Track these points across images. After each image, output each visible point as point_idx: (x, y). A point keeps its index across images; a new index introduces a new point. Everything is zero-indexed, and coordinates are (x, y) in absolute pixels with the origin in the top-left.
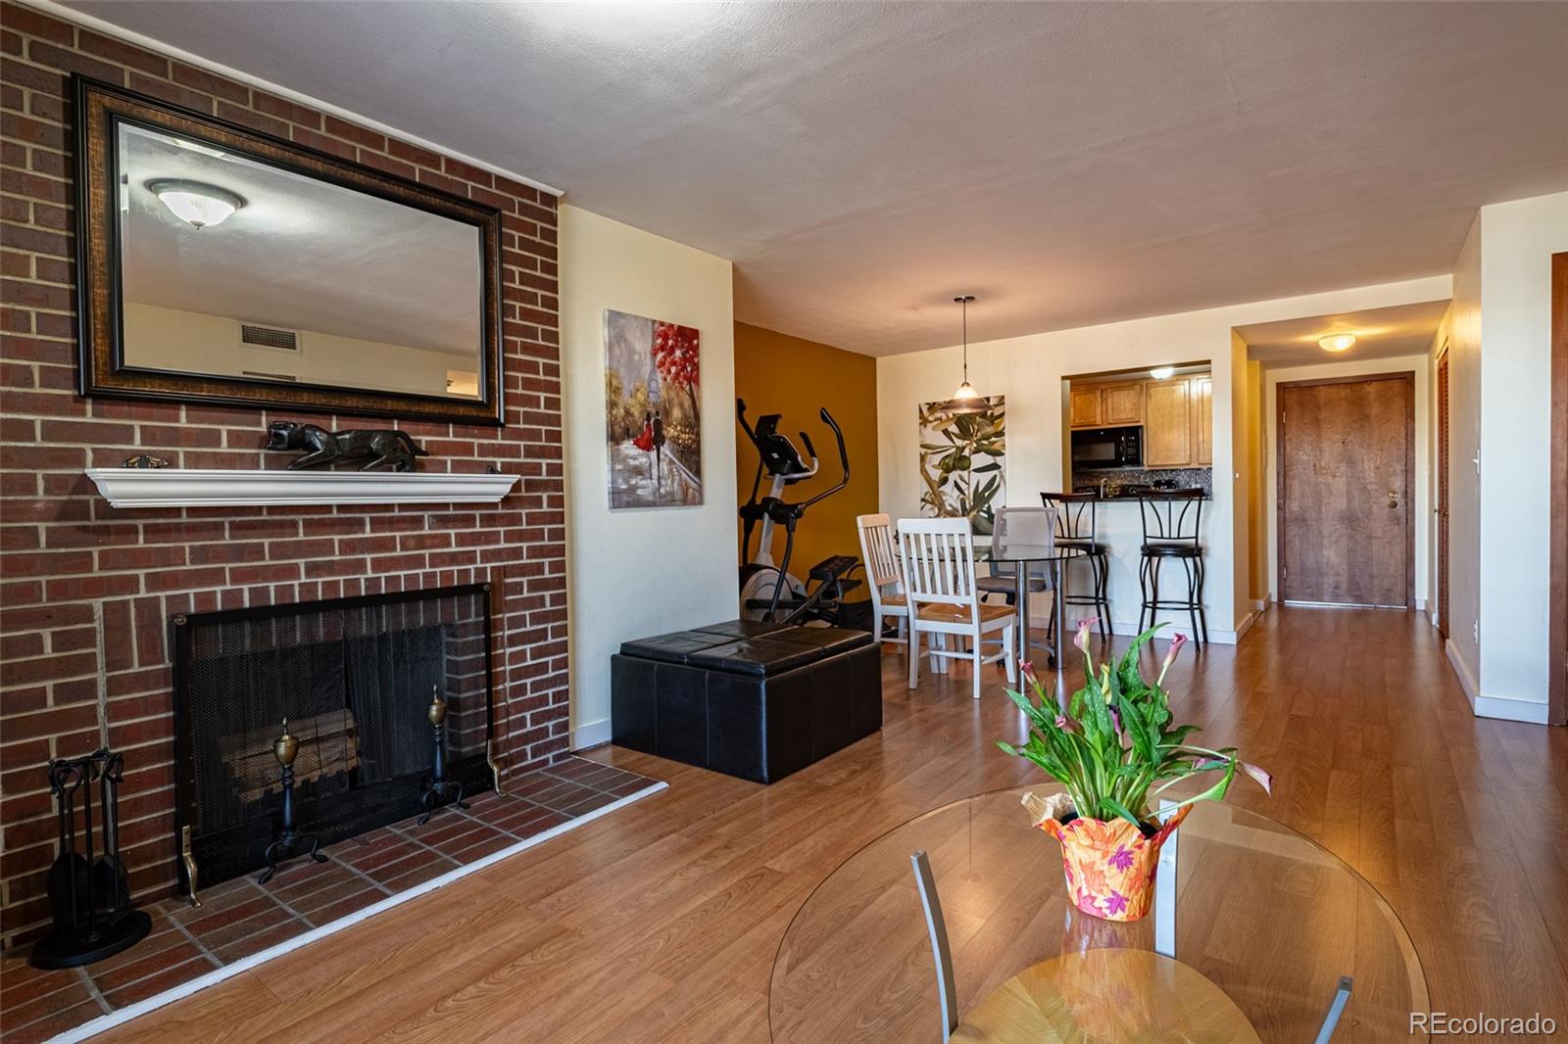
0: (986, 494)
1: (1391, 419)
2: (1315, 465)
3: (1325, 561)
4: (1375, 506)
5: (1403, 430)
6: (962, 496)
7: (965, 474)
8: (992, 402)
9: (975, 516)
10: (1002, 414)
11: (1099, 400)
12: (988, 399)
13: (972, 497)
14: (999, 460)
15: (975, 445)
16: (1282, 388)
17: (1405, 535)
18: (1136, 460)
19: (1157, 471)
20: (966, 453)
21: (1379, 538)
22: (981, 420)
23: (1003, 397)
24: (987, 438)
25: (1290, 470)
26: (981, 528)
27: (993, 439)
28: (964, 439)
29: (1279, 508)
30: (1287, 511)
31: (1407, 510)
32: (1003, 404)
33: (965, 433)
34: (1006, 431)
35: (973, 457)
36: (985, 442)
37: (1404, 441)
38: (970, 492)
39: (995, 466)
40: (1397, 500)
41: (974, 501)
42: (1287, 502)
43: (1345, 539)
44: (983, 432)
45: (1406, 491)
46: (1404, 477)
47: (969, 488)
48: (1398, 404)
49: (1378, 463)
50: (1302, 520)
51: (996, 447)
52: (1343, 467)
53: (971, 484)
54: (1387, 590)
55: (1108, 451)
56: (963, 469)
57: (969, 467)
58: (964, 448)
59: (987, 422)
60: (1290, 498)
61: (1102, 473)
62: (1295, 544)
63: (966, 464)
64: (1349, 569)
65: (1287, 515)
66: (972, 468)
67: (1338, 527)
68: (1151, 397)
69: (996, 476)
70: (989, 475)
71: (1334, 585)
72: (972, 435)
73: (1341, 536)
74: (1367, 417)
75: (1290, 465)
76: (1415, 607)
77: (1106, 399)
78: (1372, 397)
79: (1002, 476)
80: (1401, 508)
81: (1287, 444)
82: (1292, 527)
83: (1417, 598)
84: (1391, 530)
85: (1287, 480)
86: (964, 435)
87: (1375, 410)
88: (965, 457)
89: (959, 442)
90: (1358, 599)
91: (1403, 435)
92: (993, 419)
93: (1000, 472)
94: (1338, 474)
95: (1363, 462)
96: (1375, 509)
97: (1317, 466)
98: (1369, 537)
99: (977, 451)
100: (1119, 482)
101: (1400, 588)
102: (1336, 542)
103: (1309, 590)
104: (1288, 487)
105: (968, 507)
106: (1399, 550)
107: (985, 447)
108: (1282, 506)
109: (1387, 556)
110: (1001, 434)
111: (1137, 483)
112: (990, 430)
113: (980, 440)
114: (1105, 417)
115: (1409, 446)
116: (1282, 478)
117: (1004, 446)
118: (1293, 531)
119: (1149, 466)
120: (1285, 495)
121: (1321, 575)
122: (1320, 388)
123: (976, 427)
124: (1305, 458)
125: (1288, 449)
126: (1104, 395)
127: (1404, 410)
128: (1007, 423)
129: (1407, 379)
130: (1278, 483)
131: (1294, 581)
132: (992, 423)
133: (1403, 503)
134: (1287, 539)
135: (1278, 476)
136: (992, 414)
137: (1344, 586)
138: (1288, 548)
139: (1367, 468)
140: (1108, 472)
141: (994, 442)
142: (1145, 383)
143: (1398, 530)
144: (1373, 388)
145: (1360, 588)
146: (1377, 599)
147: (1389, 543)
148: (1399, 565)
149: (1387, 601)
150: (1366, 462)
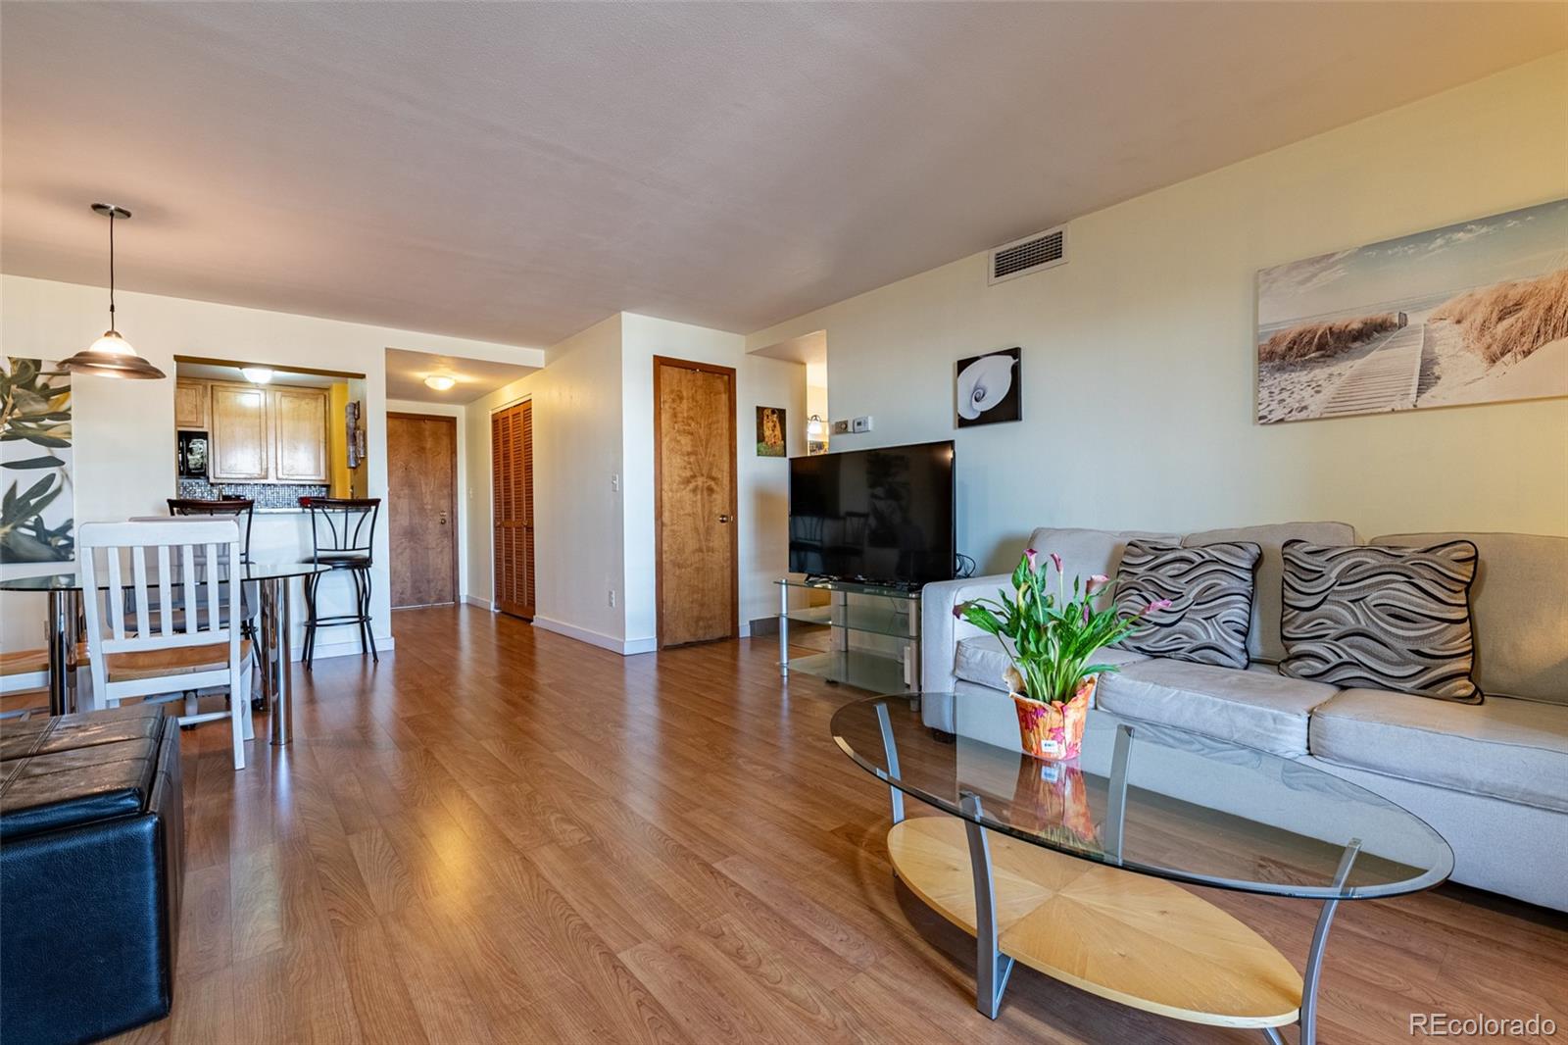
0: (33, 502)
1: (440, 453)
4: (430, 523)
5: (449, 462)
8: (46, 368)
9: (6, 534)
10: (67, 388)
12: (37, 363)
14: (60, 453)
15: (9, 427)
17: (451, 546)
19: (223, 485)
21: (434, 548)
24: (35, 419)
26: (22, 553)
27: (49, 422)
31: (452, 526)
32: (66, 373)
34: (72, 412)
35: (5, 445)
36: (30, 425)
39: (52, 462)
40: (445, 518)
41: (8, 510)
43: (408, 550)
44: (27, 409)
45: (452, 511)
46: (450, 500)
48: (445, 441)
49: (432, 487)
51: (53, 434)
52: (405, 491)
54: (439, 590)
59: (37, 396)
64: (411, 576)
66: (3, 462)
67: (402, 540)
68: (218, 402)
69: (53, 474)
70: (40, 473)
72: (2, 412)
73: (405, 548)
74: (422, 449)
76: (459, 601)
78: (427, 433)
79: (65, 476)
80: (448, 525)
83: (460, 593)
84: (442, 542)
87: (429, 444)
90: (420, 601)
91: (449, 466)
92: (49, 393)
93: (62, 470)
94: (400, 495)
95: (420, 486)
96: (431, 525)
98: (427, 548)
101: (449, 588)
102: (401, 553)
106: (447, 558)
107: (30, 432)
109: (441, 562)
110: (63, 416)
112: (42, 408)
117: (68, 433)
119: (215, 479)
123: (12, 401)
127: (449, 446)
128: (75, 402)
129: (451, 422)
132: (48, 398)
133: (450, 520)
136: (45, 386)
137: (408, 592)
139: (424, 491)
141: (50, 427)
143: (446, 542)
144: (428, 426)
145: (420, 592)
146: (432, 600)
147: (441, 552)
148: (448, 570)
149: (439, 600)
150: (423, 486)
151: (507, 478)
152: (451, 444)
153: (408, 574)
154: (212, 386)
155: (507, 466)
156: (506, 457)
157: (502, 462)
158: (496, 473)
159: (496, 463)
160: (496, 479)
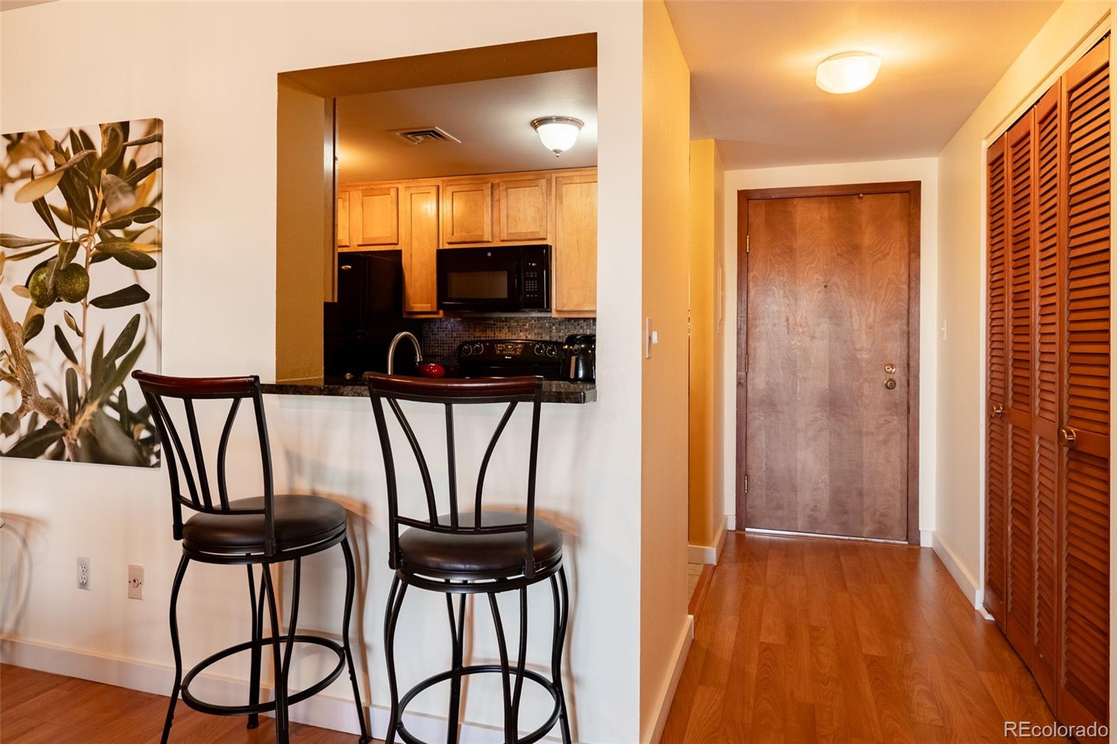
0: (118, 362)
1: (888, 254)
2: (787, 320)
3: (799, 468)
4: (866, 386)
5: (904, 270)
6: (69, 365)
7: (76, 309)
8: (136, 134)
9: (93, 415)
10: (157, 163)
11: (489, 199)
12: (125, 126)
13: (89, 371)
14: (146, 279)
15: (98, 239)
16: (746, 198)
17: (905, 431)
18: (541, 300)
19: (576, 319)
20: (80, 258)
21: (872, 433)
22: (109, 177)
23: (157, 123)
24: (122, 225)
25: (756, 326)
26: (107, 447)
27: (135, 226)
28: (76, 225)
29: (739, 384)
30: (750, 388)
31: (908, 393)
32: (159, 139)
33: (79, 213)
34: (161, 207)
35: (95, 270)
36: (118, 233)
37: (905, 287)
38: (85, 355)
39: (135, 294)
40: (895, 377)
41: (94, 377)
42: (750, 375)
43: (826, 434)
44: (115, 208)
45: (908, 365)
46: (905, 342)
47: (83, 346)
48: (899, 230)
49: (871, 319)
50: (770, 404)
51: (140, 245)
52: (825, 327)
53: (87, 335)
54: (881, 515)
55: (500, 286)
56: (74, 299)
57: (84, 294)
58: (75, 246)
59: (123, 183)
60: (754, 370)
61: (500, 320)
62: (759, 442)
63: (79, 287)
64: (831, 481)
65: (750, 395)
66: (91, 296)
67: (818, 415)
68: (561, 198)
69: (138, 317)
70: (124, 314)
71: (812, 506)
72: (92, 216)
73: (821, 430)
74: (855, 249)
75: (754, 319)
76: (919, 545)
77: (499, 201)
78: (865, 218)
79: (150, 319)
80: (899, 391)
81: (751, 285)
82: (756, 414)
83: (920, 529)
84: (887, 422)
85: (750, 342)
86: (77, 214)
87: (867, 238)
88: (77, 266)
89: (68, 233)
91: (904, 278)
92: (137, 175)
93: (147, 308)
94: (818, 335)
95: (851, 317)
96: (867, 389)
97: (791, 319)
98: (860, 433)
99: (100, 256)
100: (522, 335)
101: (897, 512)
102: (815, 438)
103: (780, 513)
104: (751, 352)
105: (81, 392)
106: (896, 452)
107: (118, 246)
108: (743, 381)
109: (886, 464)
110: (149, 214)
111: (547, 338)
112: (127, 203)
113: (107, 227)
114: (496, 228)
115: (912, 295)
116: (743, 337)
117: (158, 244)
118: (758, 419)
119: (558, 311)
120: (747, 364)
121: (794, 489)
122: (796, 201)
123: (101, 196)
124: (774, 308)
125: (752, 294)
126: (496, 192)
127: (905, 240)
128: (167, 183)
129: (910, 192)
130: (738, 345)
131: (758, 497)
132: (133, 185)
133: (905, 383)
134: (750, 431)
135: (738, 333)
136: (133, 163)
137: (825, 506)
138: (750, 447)
139: (856, 326)
140: (507, 320)
141: (136, 235)
142: (554, 177)
143: (897, 422)
144: (866, 205)
145: (846, 512)
146: (868, 528)
147: (885, 442)
148: (898, 477)
149: (881, 531)
150: (855, 317)
151: (1021, 298)
152: (909, 235)
153: (826, 476)
154: (556, 178)
155: (1022, 265)
156: (1021, 241)
157: (1010, 257)
158: (995, 287)
159: (995, 262)
160: (995, 298)
